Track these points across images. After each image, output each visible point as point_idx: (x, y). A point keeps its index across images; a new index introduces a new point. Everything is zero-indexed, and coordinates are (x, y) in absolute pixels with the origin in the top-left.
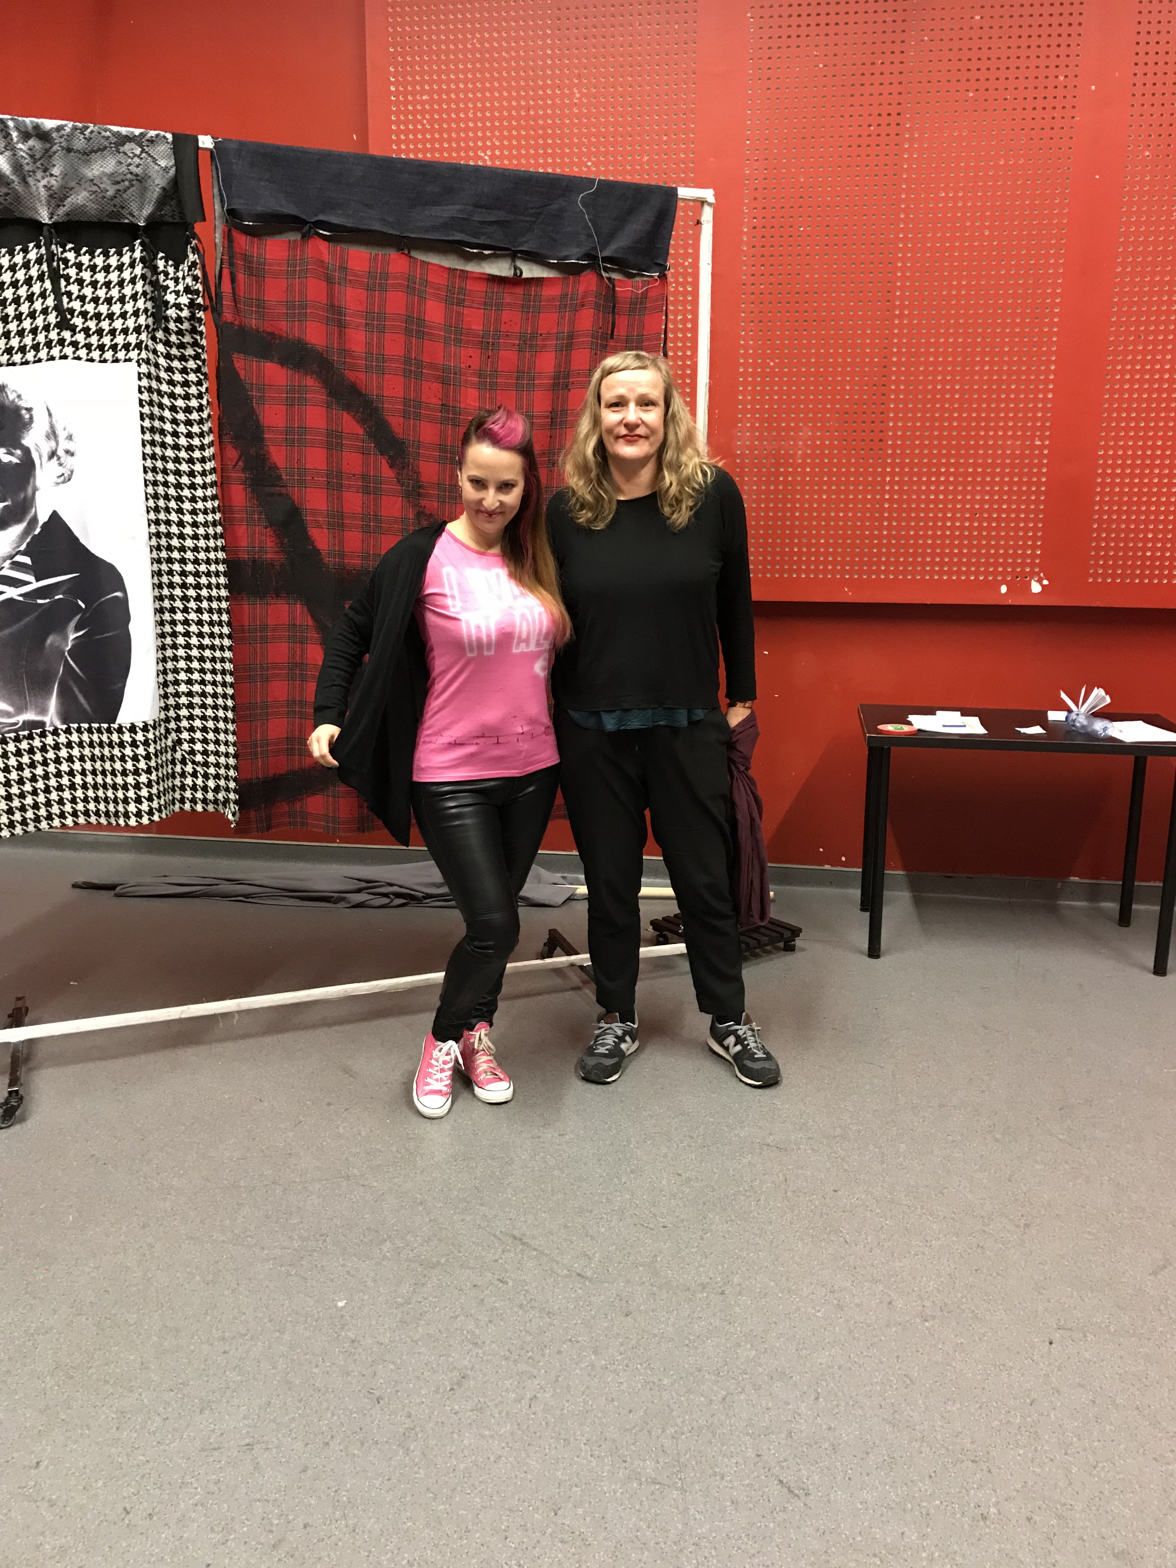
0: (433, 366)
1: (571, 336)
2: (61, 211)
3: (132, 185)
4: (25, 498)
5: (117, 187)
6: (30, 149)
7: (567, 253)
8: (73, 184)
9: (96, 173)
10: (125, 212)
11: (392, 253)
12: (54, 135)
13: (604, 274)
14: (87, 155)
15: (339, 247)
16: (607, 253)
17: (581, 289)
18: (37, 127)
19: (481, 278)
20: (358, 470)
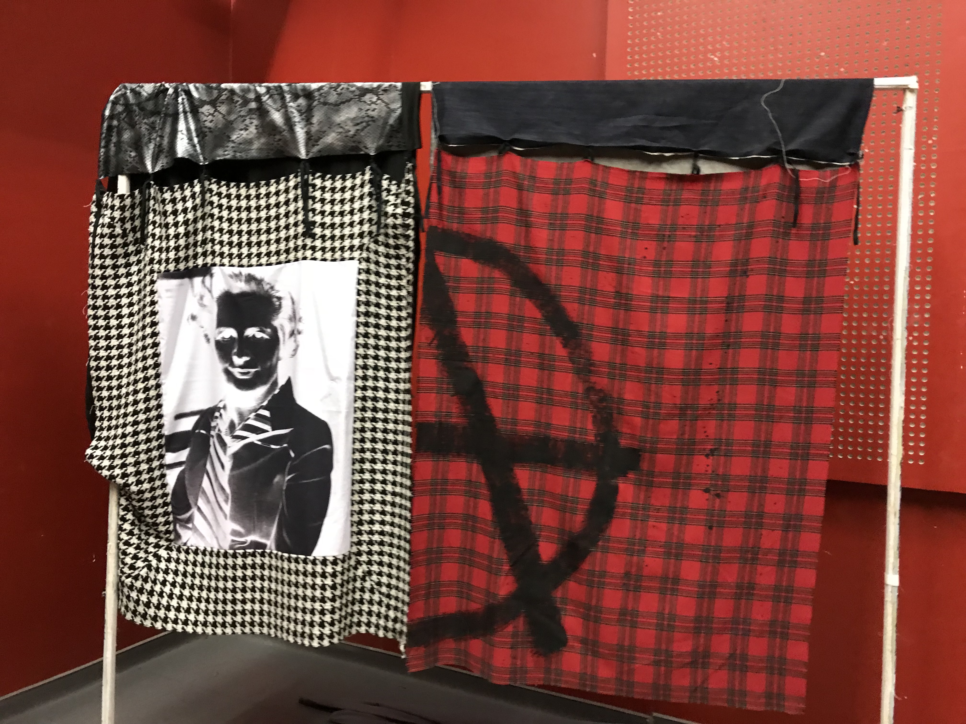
0: (610, 258)
1: (751, 226)
2: (315, 149)
3: (369, 125)
4: (271, 365)
5: (358, 127)
6: (298, 106)
7: (749, 149)
8: (325, 129)
9: (343, 118)
10: (361, 146)
11: (578, 162)
12: (316, 94)
13: (788, 166)
14: (337, 106)
15: (529, 160)
16: (792, 146)
17: (764, 182)
18: (304, 89)
19: (660, 178)
20: (535, 349)
